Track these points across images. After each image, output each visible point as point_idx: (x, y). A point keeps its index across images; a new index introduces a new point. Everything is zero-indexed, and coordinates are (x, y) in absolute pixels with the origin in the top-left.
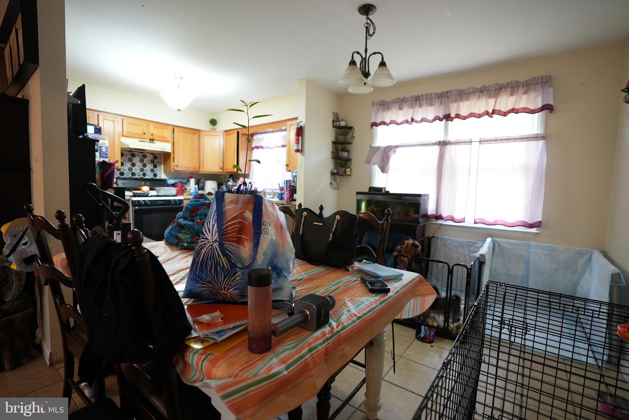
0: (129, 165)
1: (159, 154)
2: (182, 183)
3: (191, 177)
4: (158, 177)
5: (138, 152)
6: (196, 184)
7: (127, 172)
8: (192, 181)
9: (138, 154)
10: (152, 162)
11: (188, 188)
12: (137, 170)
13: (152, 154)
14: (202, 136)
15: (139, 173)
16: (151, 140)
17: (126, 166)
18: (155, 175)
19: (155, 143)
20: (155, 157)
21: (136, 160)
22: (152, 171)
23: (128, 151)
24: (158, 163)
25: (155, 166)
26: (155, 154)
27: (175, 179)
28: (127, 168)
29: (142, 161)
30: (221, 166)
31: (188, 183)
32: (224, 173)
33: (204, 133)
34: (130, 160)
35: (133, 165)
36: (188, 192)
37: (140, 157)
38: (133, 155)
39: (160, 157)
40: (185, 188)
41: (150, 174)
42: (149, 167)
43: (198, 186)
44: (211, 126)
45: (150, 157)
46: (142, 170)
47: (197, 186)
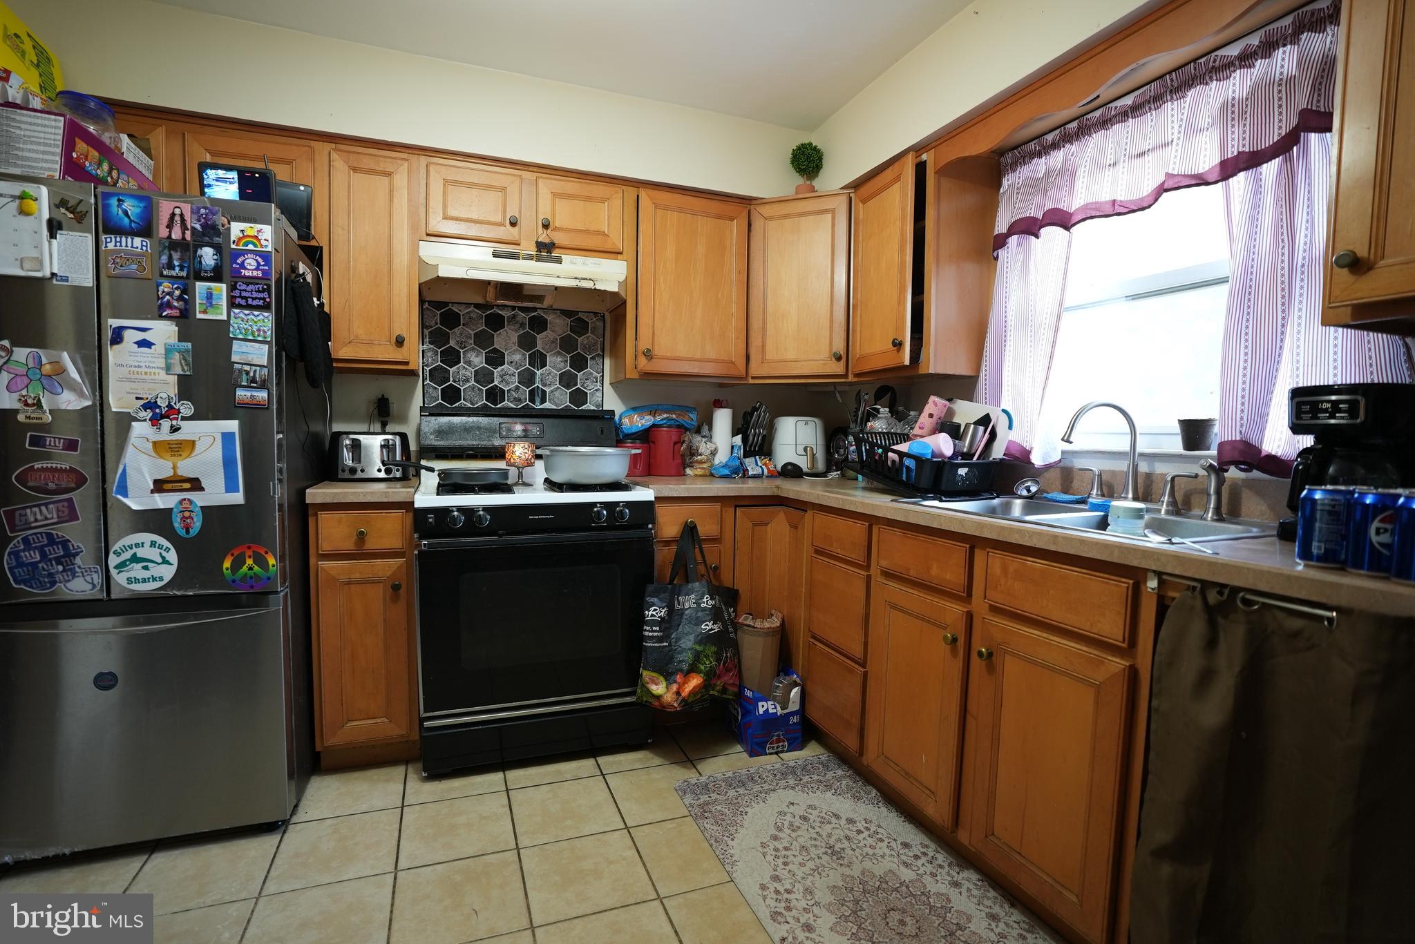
0: (478, 360)
1: (596, 314)
2: (682, 429)
3: (719, 404)
4: (589, 406)
5: (513, 308)
6: (734, 434)
7: (473, 388)
8: (723, 420)
9: (514, 316)
10: (567, 345)
11: (704, 447)
12: (507, 377)
13: (567, 313)
14: (758, 224)
15: (517, 388)
16: (540, 246)
17: (469, 363)
18: (579, 397)
19: (559, 261)
20: (580, 326)
21: (506, 340)
22: (567, 380)
23: (477, 306)
24: (589, 349)
25: (579, 363)
26: (580, 315)
27: (654, 413)
28: (470, 373)
29: (526, 343)
30: (839, 346)
31: (705, 429)
32: (851, 378)
33: (766, 210)
34: (483, 341)
35: (496, 359)
36: (701, 462)
37: (522, 325)
38: (496, 322)
39: (600, 324)
40: (690, 447)
41: (557, 394)
42: (556, 364)
43: (745, 441)
44: (799, 180)
45: (558, 326)
46: (527, 378)
47: (738, 440)
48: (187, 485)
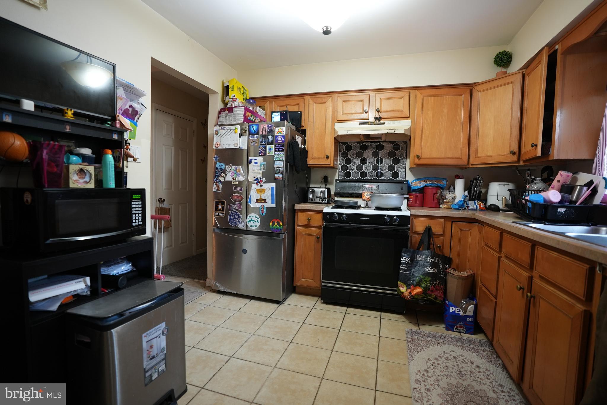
0: (358, 162)
1: (403, 141)
2: (438, 187)
3: (458, 177)
4: (400, 178)
5: (371, 142)
6: (465, 191)
7: (355, 172)
8: (460, 184)
9: (371, 145)
10: (391, 154)
11: (449, 196)
12: (368, 168)
13: (391, 142)
14: (475, 94)
15: (371, 172)
16: (376, 119)
17: (354, 163)
18: (396, 175)
19: (383, 123)
20: (396, 147)
21: (368, 154)
22: (391, 168)
23: (358, 142)
24: (401, 155)
25: (396, 161)
26: (397, 143)
27: (425, 180)
28: (355, 167)
29: (375, 155)
30: (515, 148)
31: (451, 189)
32: (521, 163)
33: (479, 88)
34: (359, 155)
35: (364, 161)
36: (447, 202)
37: (374, 148)
38: (364, 148)
39: (405, 145)
40: (441, 196)
41: (387, 174)
42: (387, 162)
43: (469, 193)
44: (499, 69)
45: (388, 147)
46: (375, 168)
47: (467, 193)
48: (263, 201)
